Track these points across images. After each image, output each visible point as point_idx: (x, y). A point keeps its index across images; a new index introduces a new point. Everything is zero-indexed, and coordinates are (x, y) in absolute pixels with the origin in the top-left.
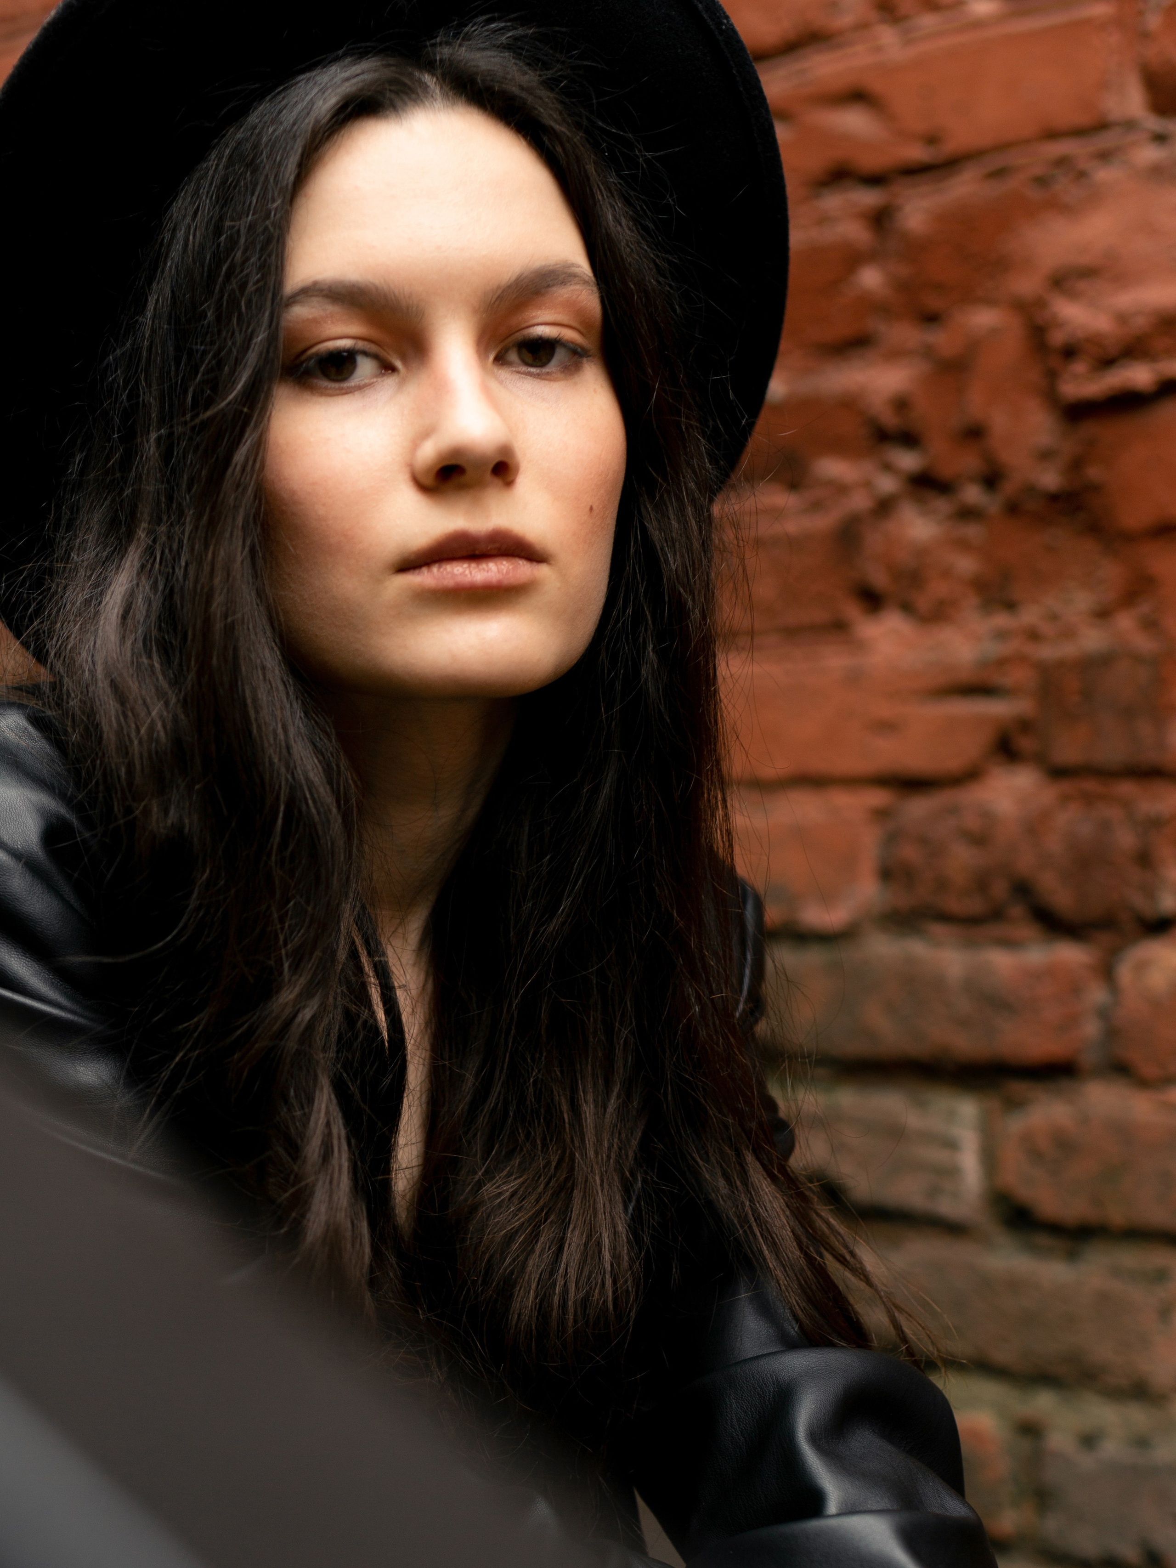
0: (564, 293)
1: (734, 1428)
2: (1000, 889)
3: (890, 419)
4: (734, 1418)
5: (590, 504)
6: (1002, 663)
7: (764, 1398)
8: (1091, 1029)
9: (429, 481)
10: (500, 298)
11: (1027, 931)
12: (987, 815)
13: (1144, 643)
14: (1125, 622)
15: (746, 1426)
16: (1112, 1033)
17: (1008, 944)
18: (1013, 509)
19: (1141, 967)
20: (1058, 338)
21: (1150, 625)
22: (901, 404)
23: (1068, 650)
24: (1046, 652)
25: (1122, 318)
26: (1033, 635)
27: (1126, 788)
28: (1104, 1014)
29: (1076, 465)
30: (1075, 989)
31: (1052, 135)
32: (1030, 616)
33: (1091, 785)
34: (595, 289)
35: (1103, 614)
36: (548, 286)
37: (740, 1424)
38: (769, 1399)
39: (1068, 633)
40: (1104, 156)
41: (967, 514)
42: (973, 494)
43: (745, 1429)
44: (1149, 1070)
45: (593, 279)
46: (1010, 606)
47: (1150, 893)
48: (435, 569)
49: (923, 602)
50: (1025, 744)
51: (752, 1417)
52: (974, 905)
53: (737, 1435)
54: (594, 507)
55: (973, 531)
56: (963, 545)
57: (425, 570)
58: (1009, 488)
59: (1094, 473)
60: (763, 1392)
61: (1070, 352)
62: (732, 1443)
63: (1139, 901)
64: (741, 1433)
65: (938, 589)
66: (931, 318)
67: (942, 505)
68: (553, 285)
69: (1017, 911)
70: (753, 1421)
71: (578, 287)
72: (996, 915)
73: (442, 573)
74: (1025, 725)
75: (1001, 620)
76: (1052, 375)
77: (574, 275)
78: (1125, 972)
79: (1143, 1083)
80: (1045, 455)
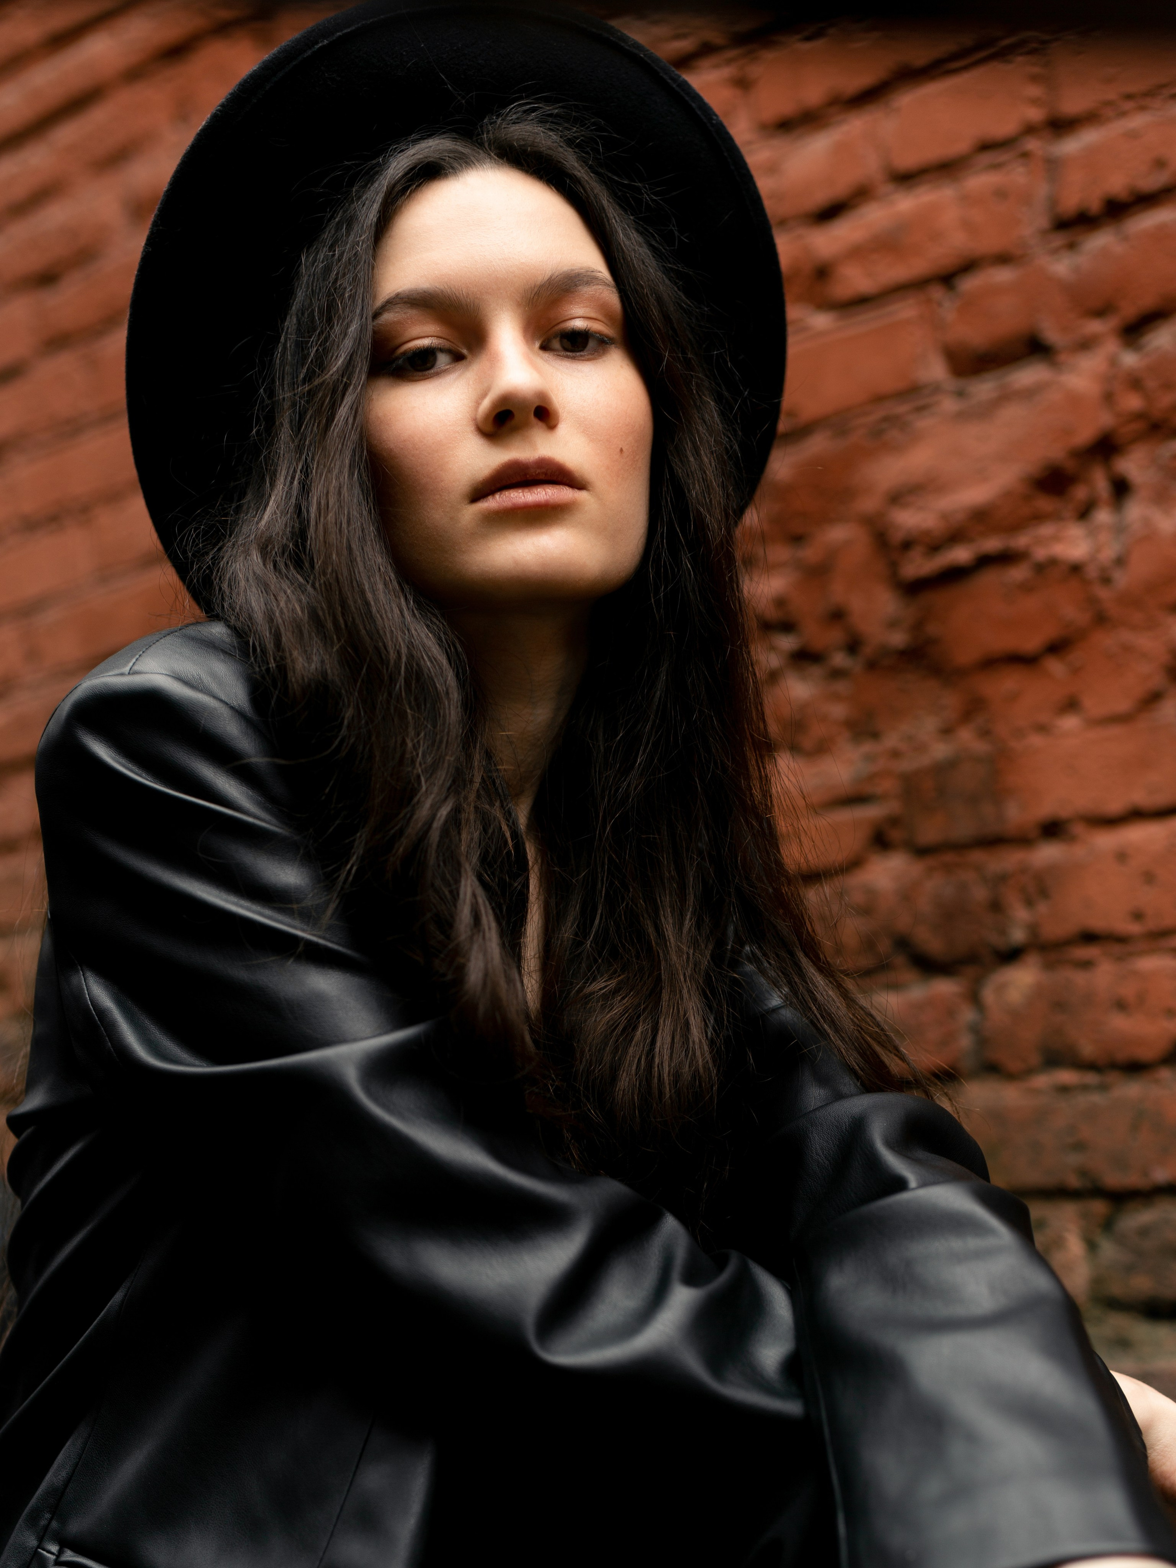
0: (588, 291)
1: (819, 1155)
2: (884, 946)
3: (772, 614)
4: (818, 1148)
5: (621, 447)
6: (872, 778)
7: (841, 1128)
8: (965, 1042)
9: (489, 428)
10: (538, 294)
11: (908, 975)
12: (871, 892)
13: (980, 747)
14: (966, 736)
15: (829, 1151)
16: (982, 1040)
17: (894, 987)
18: (872, 666)
19: (1001, 988)
20: (897, 537)
21: (985, 733)
22: (780, 602)
23: (924, 761)
24: (906, 765)
25: (944, 516)
26: (895, 754)
27: (977, 856)
28: (975, 1030)
29: (918, 626)
30: (951, 1013)
31: (879, 399)
32: (891, 740)
33: (949, 857)
34: (614, 290)
35: (947, 731)
36: (576, 285)
37: (823, 1151)
38: (846, 1128)
39: (921, 748)
40: (921, 409)
41: (837, 674)
42: (839, 659)
43: (828, 1154)
44: (1013, 1065)
45: (613, 283)
46: (875, 735)
47: (1003, 932)
48: (497, 496)
49: (807, 742)
50: (895, 835)
51: (833, 1144)
52: (865, 961)
53: (822, 1160)
54: (624, 449)
55: (842, 687)
56: (836, 697)
57: (490, 498)
58: (868, 650)
59: (933, 629)
60: (839, 1124)
61: (907, 545)
62: (818, 1167)
63: (995, 939)
64: (825, 1157)
65: (818, 731)
66: (797, 539)
67: (816, 671)
68: (580, 285)
69: (899, 960)
70: (834, 1147)
71: (600, 287)
72: (882, 967)
73: (502, 498)
74: (894, 821)
75: (867, 747)
76: (894, 567)
77: (596, 278)
78: (988, 995)
79: (1010, 1076)
80: (893, 624)
